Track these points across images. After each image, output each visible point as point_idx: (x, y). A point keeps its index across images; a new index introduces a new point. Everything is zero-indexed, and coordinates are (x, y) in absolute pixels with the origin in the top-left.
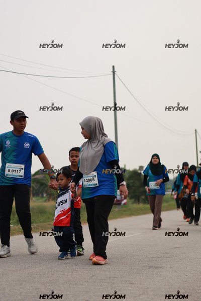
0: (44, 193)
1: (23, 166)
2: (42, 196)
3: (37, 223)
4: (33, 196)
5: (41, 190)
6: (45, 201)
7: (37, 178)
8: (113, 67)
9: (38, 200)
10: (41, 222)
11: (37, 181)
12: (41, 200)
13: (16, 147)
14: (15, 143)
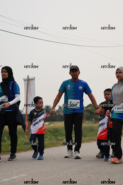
0: (93, 118)
1: (79, 101)
2: (92, 120)
3: (89, 137)
4: (86, 120)
5: (91, 116)
6: (94, 123)
7: (88, 109)
9: (89, 122)
10: (91, 136)
11: (87, 111)
12: (91, 123)
13: (74, 89)
14: (74, 86)
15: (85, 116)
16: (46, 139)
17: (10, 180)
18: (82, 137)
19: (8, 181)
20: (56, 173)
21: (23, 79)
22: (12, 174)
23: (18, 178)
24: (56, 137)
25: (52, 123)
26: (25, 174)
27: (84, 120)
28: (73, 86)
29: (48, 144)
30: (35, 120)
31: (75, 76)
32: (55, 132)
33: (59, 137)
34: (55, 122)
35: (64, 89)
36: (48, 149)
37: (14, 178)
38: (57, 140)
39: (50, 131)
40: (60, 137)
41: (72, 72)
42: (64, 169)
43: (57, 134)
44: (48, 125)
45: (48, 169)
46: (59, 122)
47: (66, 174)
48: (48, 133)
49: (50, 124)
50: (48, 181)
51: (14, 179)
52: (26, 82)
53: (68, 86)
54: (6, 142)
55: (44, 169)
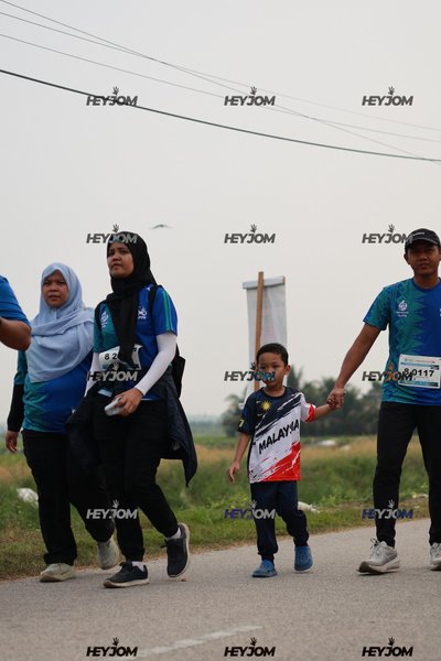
1: (438, 361)
13: (421, 316)
14: (420, 306)
16: (328, 497)
17: (200, 642)
19: (193, 647)
20: (365, 621)
21: (244, 284)
22: (208, 622)
23: (232, 637)
25: (347, 443)
26: (253, 623)
28: (417, 306)
29: (336, 515)
31: (424, 266)
34: (360, 438)
36: (333, 534)
37: (216, 635)
39: (340, 471)
41: (412, 253)
42: (395, 607)
44: (333, 448)
45: (335, 605)
47: (403, 624)
48: (335, 477)
49: (341, 445)
50: (336, 650)
51: (216, 640)
52: (255, 294)
53: (400, 306)
54: (185, 508)
55: (320, 605)
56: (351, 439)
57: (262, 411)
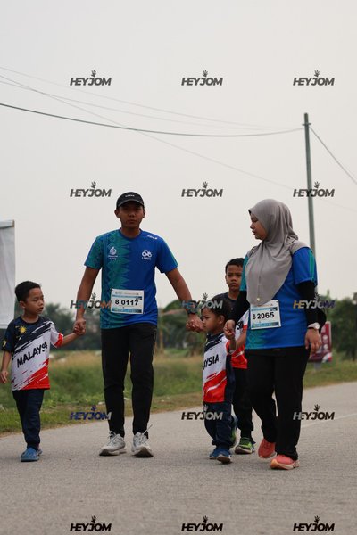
0: (184, 341)
1: (141, 293)
2: (181, 348)
3: (171, 394)
4: (165, 346)
5: (178, 336)
6: (186, 356)
7: (171, 315)
8: (306, 116)
9: (173, 353)
10: (179, 393)
11: (167, 320)
12: (178, 355)
13: (127, 259)
14: (126, 251)
15: (161, 334)
16: (47, 401)
18: (153, 395)
20: (75, 501)
24: (76, 396)
25: (64, 356)
27: (159, 346)
28: (124, 251)
29: (53, 415)
30: (20, 347)
31: (132, 222)
32: (74, 380)
33: (85, 395)
34: (74, 352)
35: (98, 258)
36: (51, 431)
38: (78, 404)
39: (57, 380)
40: (88, 395)
41: (123, 210)
42: (100, 489)
43: (79, 386)
45: (51, 488)
46: (84, 351)
47: (105, 503)
49: (58, 358)
50: (51, 525)
53: (111, 251)
55: (38, 488)
56: (66, 353)
57: (19, 334)
